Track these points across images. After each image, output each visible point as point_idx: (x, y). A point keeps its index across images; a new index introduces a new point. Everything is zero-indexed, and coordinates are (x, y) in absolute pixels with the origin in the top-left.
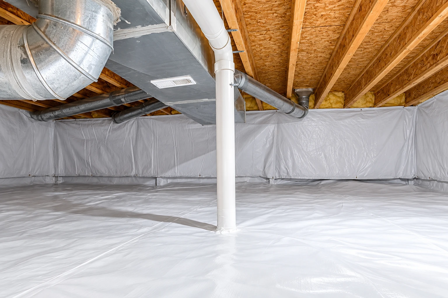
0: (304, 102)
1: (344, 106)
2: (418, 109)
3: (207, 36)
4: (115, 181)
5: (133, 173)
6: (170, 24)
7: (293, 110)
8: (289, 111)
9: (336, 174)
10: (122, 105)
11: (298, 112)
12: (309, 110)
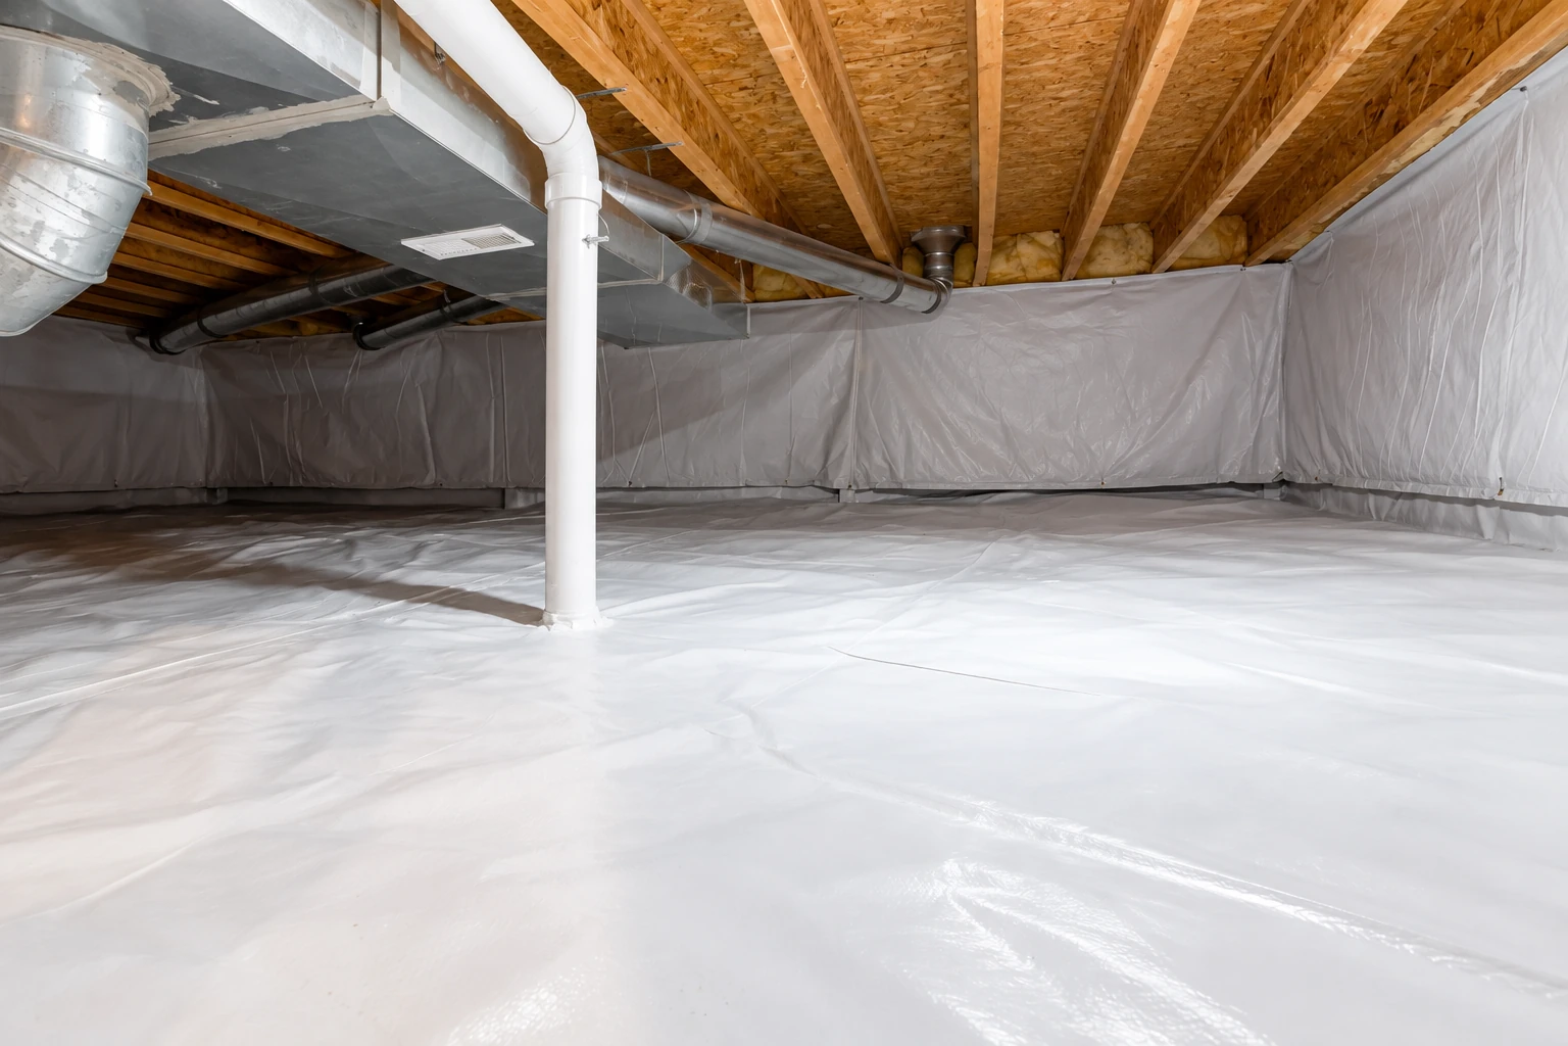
0: (939, 267)
1: (1061, 272)
2: (1295, 273)
3: (511, 110)
4: (374, 500)
5: (429, 480)
6: (379, 95)
7: (897, 294)
8: (887, 296)
9: (1041, 474)
10: (330, 310)
11: (915, 298)
12: (955, 292)
